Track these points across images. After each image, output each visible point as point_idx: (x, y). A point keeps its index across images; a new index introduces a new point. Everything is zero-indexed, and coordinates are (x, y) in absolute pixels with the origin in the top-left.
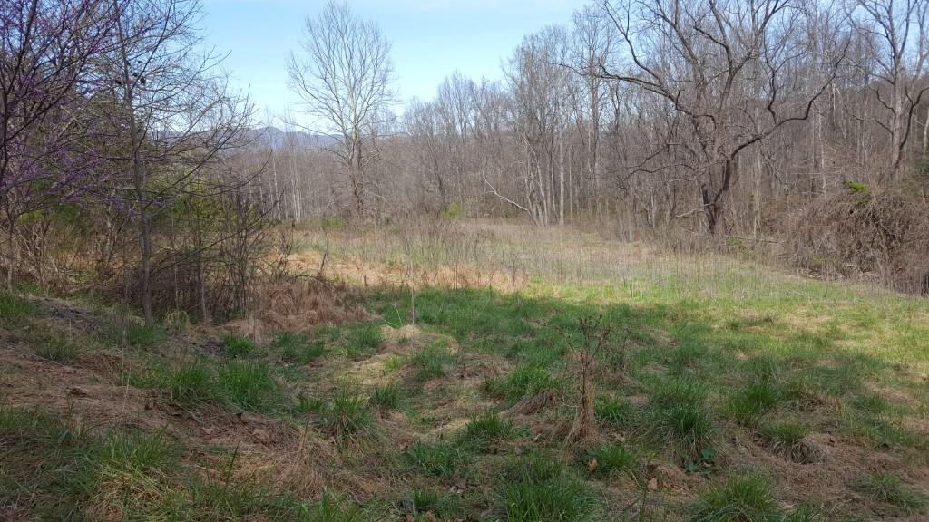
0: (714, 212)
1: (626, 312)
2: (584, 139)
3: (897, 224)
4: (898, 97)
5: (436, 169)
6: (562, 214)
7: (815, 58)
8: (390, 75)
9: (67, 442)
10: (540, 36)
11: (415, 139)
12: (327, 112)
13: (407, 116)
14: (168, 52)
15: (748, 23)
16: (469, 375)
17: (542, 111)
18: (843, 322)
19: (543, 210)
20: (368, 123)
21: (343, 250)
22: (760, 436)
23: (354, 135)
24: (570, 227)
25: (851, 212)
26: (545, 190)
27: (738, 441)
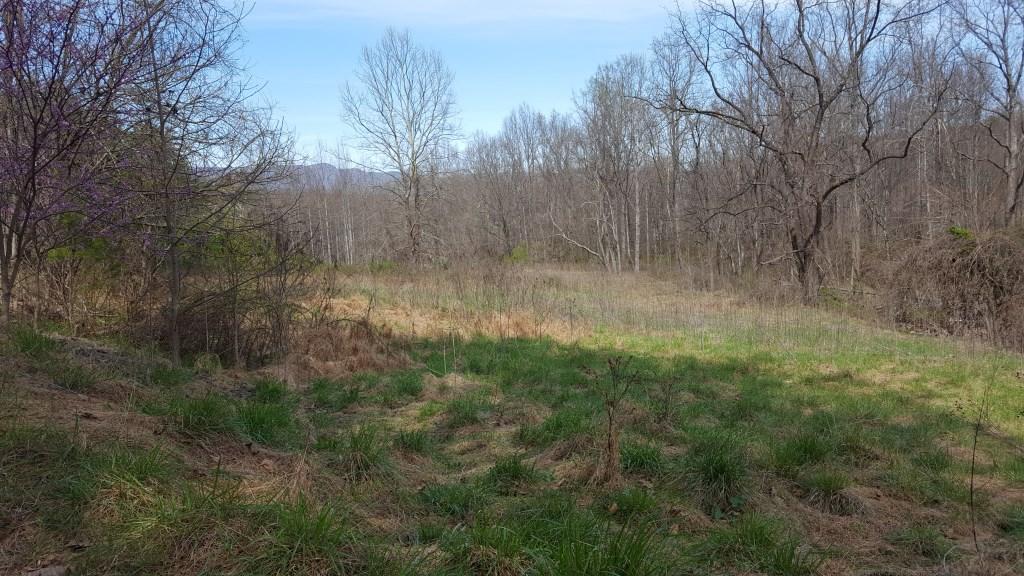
0: (803, 259)
1: (692, 365)
2: (662, 178)
3: (1005, 275)
4: (1014, 134)
5: (501, 209)
6: (637, 259)
7: (920, 91)
8: (452, 109)
9: (72, 456)
10: (615, 66)
11: (477, 177)
12: (383, 148)
13: (469, 152)
14: (208, 81)
15: (845, 53)
16: (506, 423)
17: (617, 147)
18: (931, 380)
19: (616, 254)
20: (427, 159)
21: (393, 295)
22: (799, 487)
23: (411, 172)
24: (645, 273)
25: (954, 260)
26: (619, 233)
27: (774, 491)
